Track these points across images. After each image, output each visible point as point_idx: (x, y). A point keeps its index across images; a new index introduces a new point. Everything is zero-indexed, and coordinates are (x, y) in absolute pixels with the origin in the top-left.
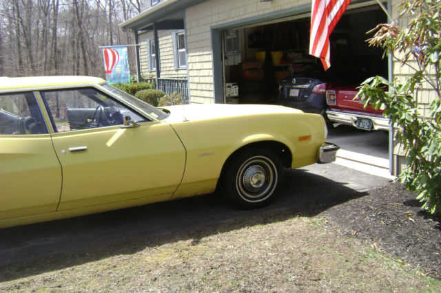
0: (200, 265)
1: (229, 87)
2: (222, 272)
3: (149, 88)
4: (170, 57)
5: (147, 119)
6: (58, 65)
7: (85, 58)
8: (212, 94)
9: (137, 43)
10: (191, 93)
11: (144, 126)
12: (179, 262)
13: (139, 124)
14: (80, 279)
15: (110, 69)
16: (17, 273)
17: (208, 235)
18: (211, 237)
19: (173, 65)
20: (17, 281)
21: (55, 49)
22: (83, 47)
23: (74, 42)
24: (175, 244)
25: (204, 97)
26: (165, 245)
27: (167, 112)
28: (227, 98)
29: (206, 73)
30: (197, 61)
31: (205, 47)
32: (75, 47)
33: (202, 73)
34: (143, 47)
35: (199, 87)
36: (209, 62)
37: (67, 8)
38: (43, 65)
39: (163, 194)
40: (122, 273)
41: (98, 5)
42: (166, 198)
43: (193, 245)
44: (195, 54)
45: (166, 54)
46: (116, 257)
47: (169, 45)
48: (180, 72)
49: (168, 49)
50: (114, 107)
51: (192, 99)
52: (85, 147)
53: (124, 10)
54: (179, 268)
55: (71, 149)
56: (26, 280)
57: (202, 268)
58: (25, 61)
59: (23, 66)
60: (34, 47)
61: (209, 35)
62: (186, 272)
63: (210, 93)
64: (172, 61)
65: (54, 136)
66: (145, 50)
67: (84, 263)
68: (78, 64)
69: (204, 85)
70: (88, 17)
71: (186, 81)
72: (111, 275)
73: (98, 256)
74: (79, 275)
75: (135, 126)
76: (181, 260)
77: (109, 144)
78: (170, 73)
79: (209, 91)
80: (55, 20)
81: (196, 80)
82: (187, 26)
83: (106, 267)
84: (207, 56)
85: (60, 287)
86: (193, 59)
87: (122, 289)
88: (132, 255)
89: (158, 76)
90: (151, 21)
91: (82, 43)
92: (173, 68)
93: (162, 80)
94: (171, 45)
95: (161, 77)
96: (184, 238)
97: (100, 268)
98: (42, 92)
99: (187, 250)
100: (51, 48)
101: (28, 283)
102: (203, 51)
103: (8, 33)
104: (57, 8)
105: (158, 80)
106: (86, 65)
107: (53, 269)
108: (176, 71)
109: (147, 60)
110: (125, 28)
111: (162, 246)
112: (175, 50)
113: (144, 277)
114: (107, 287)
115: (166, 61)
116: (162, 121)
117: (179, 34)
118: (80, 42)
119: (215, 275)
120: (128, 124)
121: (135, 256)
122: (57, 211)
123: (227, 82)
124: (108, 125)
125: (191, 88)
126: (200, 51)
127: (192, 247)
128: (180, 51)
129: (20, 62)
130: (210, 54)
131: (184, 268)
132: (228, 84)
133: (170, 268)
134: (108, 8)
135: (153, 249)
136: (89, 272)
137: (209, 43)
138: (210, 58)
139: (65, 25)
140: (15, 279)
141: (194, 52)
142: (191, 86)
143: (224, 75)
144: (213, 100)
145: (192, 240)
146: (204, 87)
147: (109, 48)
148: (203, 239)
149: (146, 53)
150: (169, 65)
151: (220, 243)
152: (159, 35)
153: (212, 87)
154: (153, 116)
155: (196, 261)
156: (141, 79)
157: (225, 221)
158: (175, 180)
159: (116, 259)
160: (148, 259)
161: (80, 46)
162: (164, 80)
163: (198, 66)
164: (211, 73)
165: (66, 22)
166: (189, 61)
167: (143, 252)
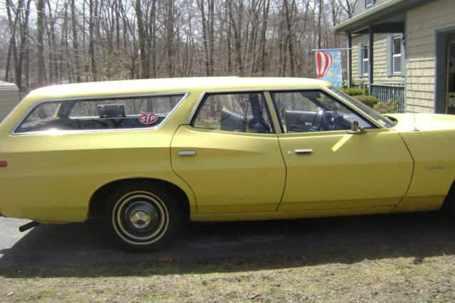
0: (425, 285)
1: (451, 97)
2: (450, 297)
3: (361, 94)
4: (383, 62)
5: (374, 126)
6: (265, 67)
7: (292, 61)
8: (432, 104)
9: (350, 46)
10: (408, 101)
11: (371, 132)
12: (401, 279)
13: (366, 130)
14: (298, 282)
15: (321, 73)
16: (237, 267)
17: (431, 256)
18: (435, 258)
19: (386, 70)
20: (238, 274)
21: (263, 51)
22: (291, 50)
23: (281, 45)
24: (395, 260)
25: (423, 107)
26: (384, 260)
27: (394, 120)
28: (448, 108)
29: (426, 80)
30: (417, 67)
31: (428, 52)
32: (283, 49)
33: (422, 80)
34: (355, 51)
35: (417, 95)
36: (431, 68)
37: (277, 11)
38: (251, 66)
39: (384, 206)
40: (341, 282)
41: (307, 8)
42: (386, 210)
43: (415, 264)
44: (415, 60)
45: (379, 58)
46: (333, 265)
47: (383, 50)
48: (393, 78)
49: (381, 54)
50: (338, 112)
51: (408, 108)
52: (311, 150)
53: (334, 12)
54: (401, 286)
55: (297, 151)
56: (245, 274)
57: (427, 290)
58: (234, 63)
59: (232, 67)
60: (242, 49)
61: (433, 40)
62: (410, 291)
63: (430, 102)
64: (386, 66)
65: (282, 137)
66: (357, 54)
67: (301, 266)
68: (285, 66)
69: (423, 94)
70: (297, 20)
71: (403, 89)
72: (330, 282)
73: (314, 261)
74: (297, 277)
75: (363, 132)
76: (403, 277)
77: (335, 148)
78: (382, 79)
79: (429, 100)
80: (265, 23)
81: (415, 87)
82: (408, 29)
83: (324, 273)
84: (428, 63)
85: (278, 286)
86: (413, 65)
87: (341, 298)
88: (350, 265)
89: (372, 82)
90: (366, 24)
91: (291, 46)
92: (385, 74)
93: (375, 86)
94: (385, 49)
95: (374, 84)
96: (406, 256)
97: (318, 273)
98: (272, 93)
99: (409, 268)
100: (259, 50)
101: (248, 277)
102: (425, 57)
103: (219, 35)
104: (268, 11)
105: (371, 86)
106: (292, 68)
107: (271, 268)
108: (389, 77)
109: (357, 65)
110: (338, 31)
111: (380, 260)
112: (389, 55)
113: (364, 290)
114: (326, 294)
115: (379, 66)
116: (390, 129)
117: (395, 38)
118: (288, 45)
119: (442, 300)
120: (355, 130)
121: (354, 266)
122: (277, 211)
123: (449, 92)
124: (330, 130)
125: (408, 96)
126: (421, 56)
127: (414, 266)
128: (395, 56)
129: (229, 63)
130: (432, 60)
131: (407, 286)
132: (451, 94)
133: (391, 284)
134: (317, 10)
135: (373, 262)
136: (307, 276)
137: (433, 48)
138: (433, 64)
139: (273, 28)
140: (235, 271)
141: (413, 58)
142: (408, 94)
143: (447, 84)
144: (433, 110)
145: (414, 258)
146: (423, 96)
147: (323, 52)
148: (426, 259)
149: (357, 58)
150: (382, 71)
151: (446, 266)
152: (375, 38)
153: (433, 96)
154: (381, 123)
155: (420, 281)
156: (352, 85)
157: (450, 243)
158: (399, 193)
159: (334, 267)
160: (368, 271)
161: (288, 49)
162: (377, 87)
163: (418, 73)
164: (433, 80)
165: (275, 25)
166: (408, 67)
167: (361, 263)
